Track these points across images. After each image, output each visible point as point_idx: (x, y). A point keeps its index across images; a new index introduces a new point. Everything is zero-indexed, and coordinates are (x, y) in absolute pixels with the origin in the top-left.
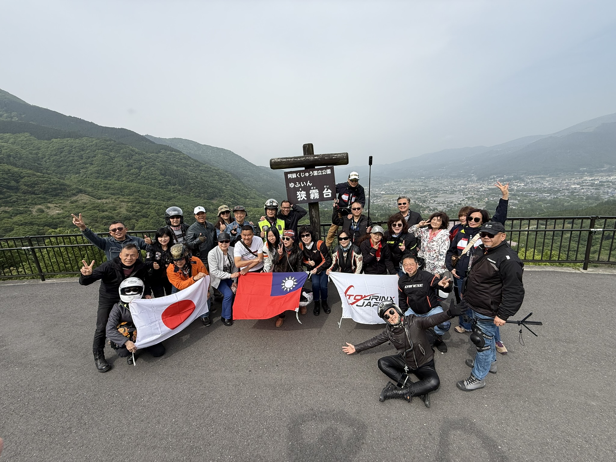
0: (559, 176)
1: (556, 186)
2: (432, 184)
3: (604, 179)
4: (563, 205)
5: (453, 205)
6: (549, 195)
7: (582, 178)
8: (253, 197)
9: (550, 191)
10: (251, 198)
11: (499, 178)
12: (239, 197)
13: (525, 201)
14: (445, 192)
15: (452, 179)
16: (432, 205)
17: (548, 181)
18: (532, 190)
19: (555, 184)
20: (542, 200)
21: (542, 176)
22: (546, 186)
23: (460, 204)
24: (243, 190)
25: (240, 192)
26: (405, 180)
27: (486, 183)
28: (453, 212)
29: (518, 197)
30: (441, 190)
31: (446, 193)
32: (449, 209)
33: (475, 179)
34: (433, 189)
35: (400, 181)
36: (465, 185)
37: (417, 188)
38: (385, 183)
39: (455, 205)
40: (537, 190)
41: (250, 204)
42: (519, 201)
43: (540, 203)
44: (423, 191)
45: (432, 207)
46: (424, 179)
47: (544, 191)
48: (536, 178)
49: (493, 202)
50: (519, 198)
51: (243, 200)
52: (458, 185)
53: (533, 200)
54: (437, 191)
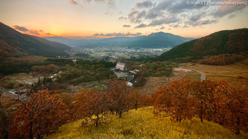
0: (148, 48)
1: (148, 51)
3: (158, 50)
4: (150, 57)
6: (146, 54)
7: (153, 49)
11: (134, 48)
13: (140, 56)
15: (120, 47)
21: (144, 48)
22: (145, 51)
27: (130, 49)
33: (127, 48)
34: (114, 50)
37: (108, 50)
39: (121, 57)
40: (143, 53)
43: (144, 56)
44: (110, 51)
45: (113, 57)
46: (111, 47)
49: (132, 56)
52: (122, 50)
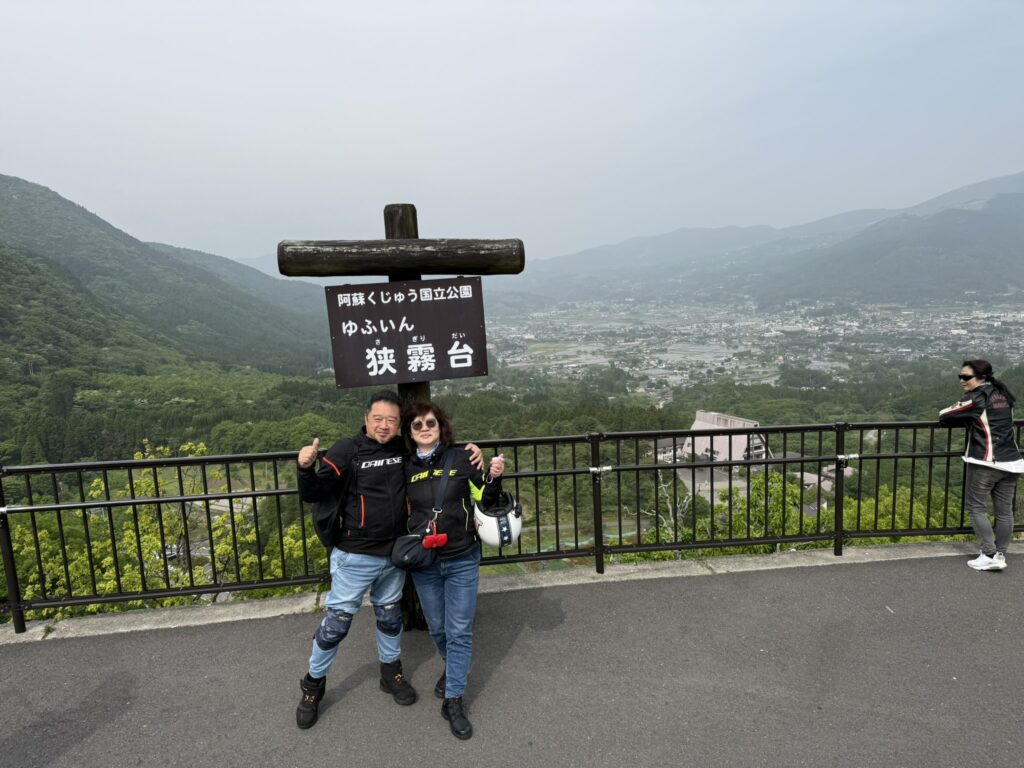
0: (927, 308)
1: (923, 329)
2: (653, 317)
3: (1009, 317)
4: (939, 375)
5: (704, 371)
6: (909, 350)
7: (968, 312)
8: (126, 340)
9: (911, 341)
10: (120, 344)
11: (806, 308)
12: (75, 339)
13: (863, 364)
14: (684, 338)
15: (698, 306)
16: (653, 372)
17: (906, 318)
18: (876, 338)
19: (918, 324)
20: (898, 363)
21: (894, 305)
22: (901, 330)
23: (721, 370)
24: (89, 315)
25: (80, 322)
26: (585, 306)
27: (777, 317)
28: (705, 391)
29: (849, 355)
30: (675, 334)
31: (687, 341)
32: (696, 382)
33: (753, 307)
34: (655, 329)
35: (573, 307)
36: (731, 322)
37: (615, 326)
38: (535, 311)
39: (710, 372)
40: (887, 340)
41: (112, 364)
42: (851, 363)
43: (893, 369)
45: (654, 376)
46: (634, 304)
47: (901, 342)
48: (881, 308)
49: (794, 366)
50: (850, 358)
51: (88, 349)
52: (716, 322)
53: (879, 362)
54: (665, 335)
